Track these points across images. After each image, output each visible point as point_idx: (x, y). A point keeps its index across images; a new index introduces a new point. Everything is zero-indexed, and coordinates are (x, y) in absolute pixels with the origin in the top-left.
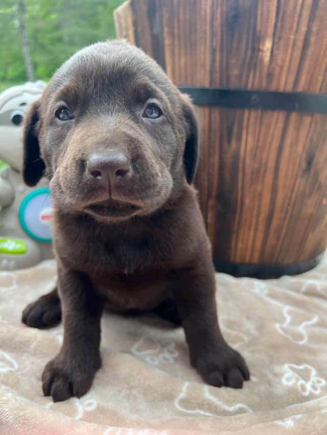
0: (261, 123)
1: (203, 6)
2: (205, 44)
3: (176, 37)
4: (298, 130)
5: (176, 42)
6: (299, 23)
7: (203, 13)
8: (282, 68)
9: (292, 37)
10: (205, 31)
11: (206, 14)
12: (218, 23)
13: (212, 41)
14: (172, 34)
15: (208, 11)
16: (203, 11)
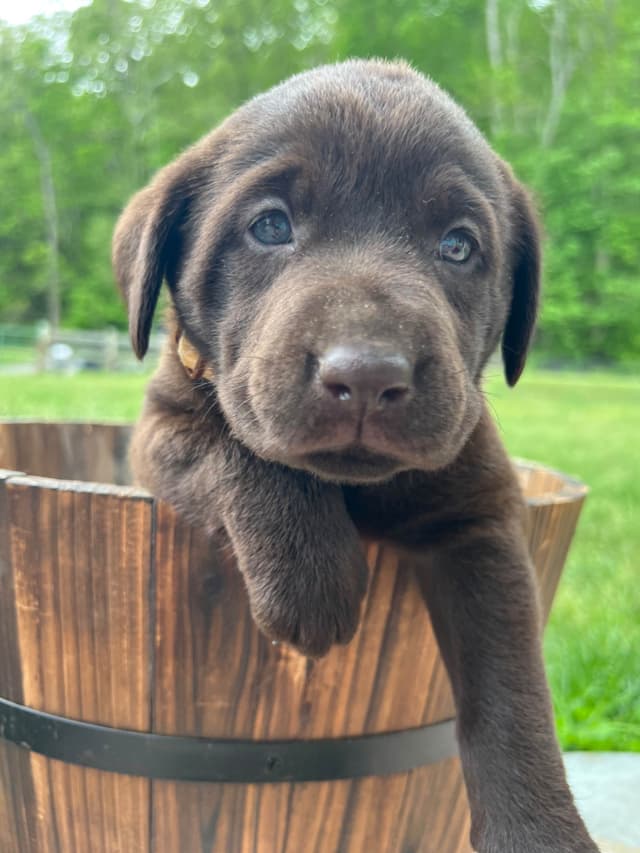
1: (125, 549)
2: (133, 633)
3: (49, 602)
5: (49, 613)
7: (124, 564)
8: (335, 693)
10: (131, 605)
11: (132, 569)
12: (167, 592)
13: (152, 631)
14: (36, 592)
15: (140, 562)
16: (124, 559)
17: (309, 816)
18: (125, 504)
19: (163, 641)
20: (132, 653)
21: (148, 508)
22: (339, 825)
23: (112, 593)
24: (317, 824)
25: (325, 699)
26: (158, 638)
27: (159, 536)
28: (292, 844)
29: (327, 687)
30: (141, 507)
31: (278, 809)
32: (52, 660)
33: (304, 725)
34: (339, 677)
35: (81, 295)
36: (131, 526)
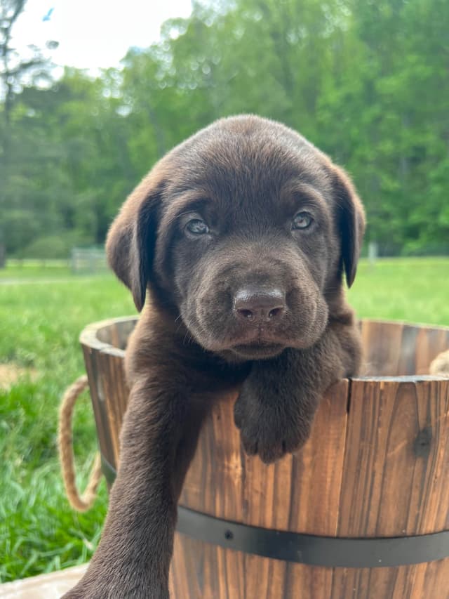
8: (263, 496)
22: (280, 591)
24: (265, 585)
25: (256, 500)
28: (250, 595)
29: (257, 492)
31: (238, 568)
34: (264, 487)
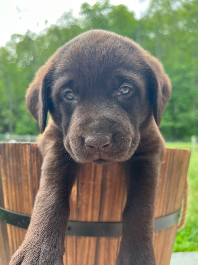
0: (76, 247)
1: (24, 159)
2: (28, 184)
3: (9, 176)
4: (108, 250)
5: (9, 180)
6: (95, 173)
7: (24, 163)
8: (87, 206)
9: (92, 183)
10: (27, 176)
11: (26, 165)
12: (35, 171)
13: (32, 183)
14: (6, 174)
15: (28, 163)
16: (25, 162)
17: (83, 249)
18: (24, 146)
19: (35, 186)
20: (28, 190)
21: (29, 146)
22: (94, 254)
23: (23, 172)
26: (34, 185)
27: (32, 154)
29: (84, 203)
30: (28, 147)
31: (73, 245)
32: (10, 194)
33: (78, 216)
34: (88, 200)
35: (19, 125)
36: (25, 152)
